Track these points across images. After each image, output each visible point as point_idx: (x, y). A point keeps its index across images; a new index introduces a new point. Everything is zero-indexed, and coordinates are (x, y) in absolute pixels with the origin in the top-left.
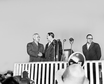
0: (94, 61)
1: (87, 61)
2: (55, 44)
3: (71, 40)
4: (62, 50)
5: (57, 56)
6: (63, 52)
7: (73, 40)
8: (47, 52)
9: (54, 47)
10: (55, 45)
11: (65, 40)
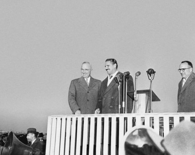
0: (192, 113)
1: (179, 113)
2: (120, 81)
3: (151, 72)
4: (134, 92)
5: (124, 103)
6: (135, 97)
7: (154, 72)
8: (105, 96)
9: (119, 87)
10: (120, 83)
11: (138, 74)
